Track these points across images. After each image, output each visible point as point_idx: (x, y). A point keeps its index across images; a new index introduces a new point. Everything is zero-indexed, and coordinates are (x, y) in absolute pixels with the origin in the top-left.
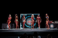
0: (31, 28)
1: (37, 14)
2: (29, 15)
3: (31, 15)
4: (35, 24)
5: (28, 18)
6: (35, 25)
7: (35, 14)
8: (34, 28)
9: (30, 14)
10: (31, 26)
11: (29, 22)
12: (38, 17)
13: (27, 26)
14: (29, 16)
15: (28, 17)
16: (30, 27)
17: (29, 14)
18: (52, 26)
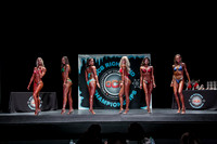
0: (118, 108)
1: (140, 56)
2: (109, 60)
3: (118, 60)
4: (134, 92)
5: (106, 69)
6: (132, 96)
7: (134, 56)
8: (130, 108)
9: (116, 55)
10: (119, 101)
11: (111, 85)
12: (144, 65)
13: (104, 102)
14: (112, 64)
15: (107, 65)
16: (114, 105)
17: (111, 56)
18: (197, 100)
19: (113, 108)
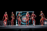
1: (31, 12)
4: (30, 21)
7: (30, 12)
8: (29, 25)
9: (25, 12)
11: (24, 19)
14: (25, 14)
15: (23, 14)
19: (25, 25)
